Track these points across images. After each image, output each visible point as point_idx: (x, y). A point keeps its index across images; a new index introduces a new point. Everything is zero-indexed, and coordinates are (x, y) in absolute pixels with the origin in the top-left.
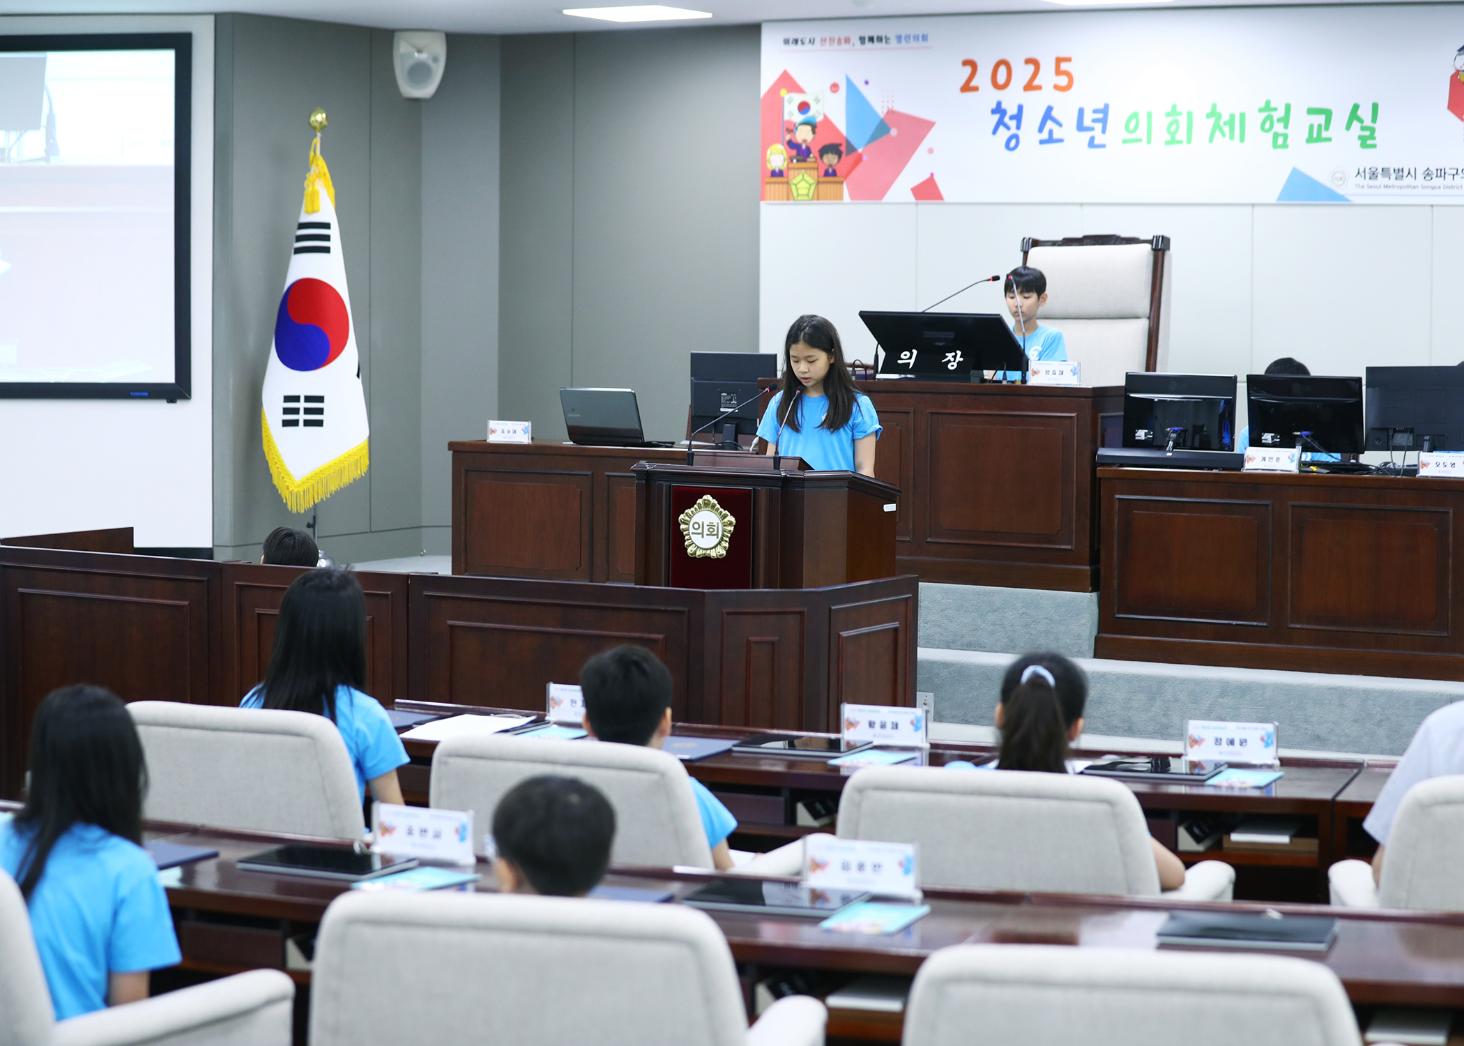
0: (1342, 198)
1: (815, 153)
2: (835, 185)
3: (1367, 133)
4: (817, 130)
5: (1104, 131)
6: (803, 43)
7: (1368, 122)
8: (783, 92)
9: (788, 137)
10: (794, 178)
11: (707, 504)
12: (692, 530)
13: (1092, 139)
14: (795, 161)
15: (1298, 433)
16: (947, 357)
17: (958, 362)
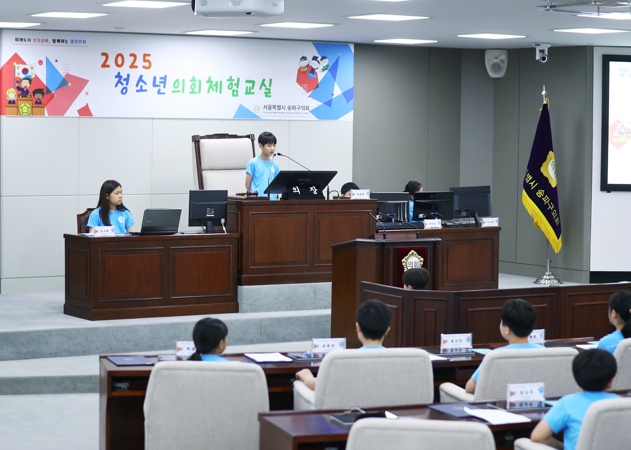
0: (258, 117)
1: (31, 93)
2: (41, 108)
3: (268, 91)
4: (31, 82)
5: (164, 87)
6: (25, 41)
7: (268, 87)
8: (15, 64)
9: (17, 85)
10: (21, 105)
11: (413, 254)
12: (408, 265)
13: (159, 90)
14: (21, 96)
15: (433, 213)
16: (311, 189)
17: (316, 191)
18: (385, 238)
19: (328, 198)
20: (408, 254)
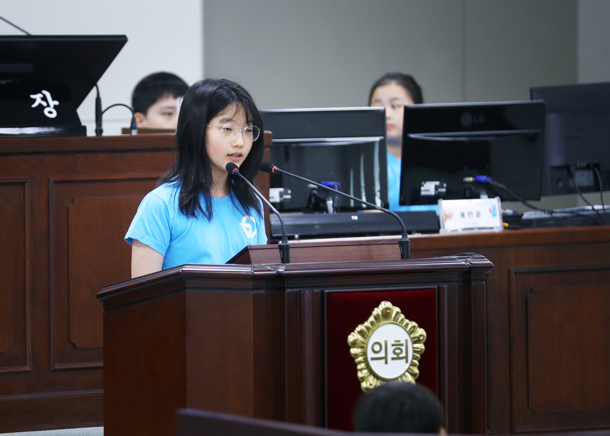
11: (386, 314)
12: (370, 355)
15: (471, 179)
16: (34, 100)
17: (55, 107)
18: (285, 259)
19: (99, 130)
20: (370, 314)
